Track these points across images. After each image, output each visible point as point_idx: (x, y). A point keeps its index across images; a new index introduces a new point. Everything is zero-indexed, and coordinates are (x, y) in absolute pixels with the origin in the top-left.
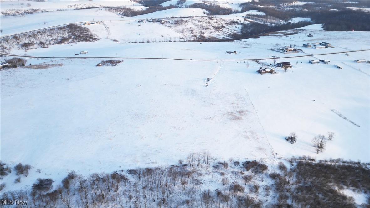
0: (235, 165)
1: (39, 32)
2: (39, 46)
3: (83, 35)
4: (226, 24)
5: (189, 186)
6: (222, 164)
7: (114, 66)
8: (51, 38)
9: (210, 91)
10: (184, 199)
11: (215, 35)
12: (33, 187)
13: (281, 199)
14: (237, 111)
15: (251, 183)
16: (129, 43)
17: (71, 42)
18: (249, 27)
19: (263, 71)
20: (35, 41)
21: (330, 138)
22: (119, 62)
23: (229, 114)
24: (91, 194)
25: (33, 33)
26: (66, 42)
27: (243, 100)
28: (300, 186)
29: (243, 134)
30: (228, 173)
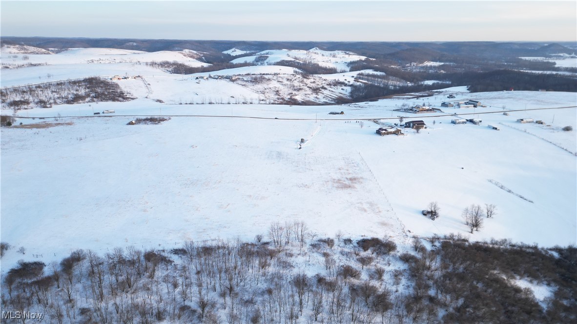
0: (345, 244)
1: (39, 87)
2: (36, 106)
3: (109, 92)
4: (327, 84)
5: (271, 270)
6: (324, 241)
7: (156, 124)
8: (56, 96)
9: (306, 154)
10: (264, 288)
11: (312, 97)
12: (11, 273)
13: (420, 290)
14: (347, 179)
15: (372, 267)
16: (181, 104)
17: (89, 102)
18: (362, 90)
19: (384, 131)
20: (31, 99)
21: (489, 213)
22: (163, 120)
23: (335, 181)
24: (108, 279)
25: (29, 88)
26: (81, 102)
27: (356, 165)
28: (447, 272)
29: (357, 205)
30: (335, 254)
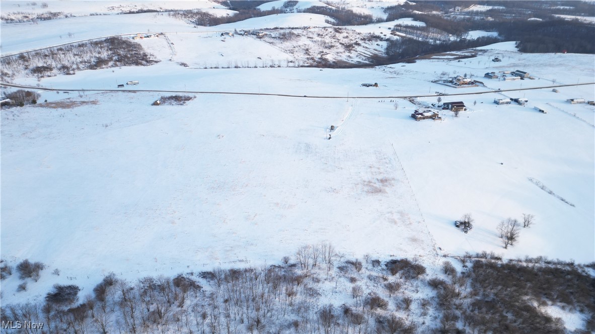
0: (374, 266)
1: (61, 49)
2: (59, 72)
3: (132, 55)
4: (361, 39)
5: (298, 299)
6: (352, 263)
7: (181, 105)
8: (79, 60)
9: (335, 146)
10: (291, 320)
11: (344, 57)
12: (47, 299)
13: (447, 321)
14: (378, 180)
15: (399, 295)
16: (206, 68)
17: (112, 66)
18: (399, 46)
19: (420, 116)
20: (54, 64)
21: (526, 223)
22: (188, 99)
23: (365, 183)
24: (140, 310)
25: (51, 51)
26: (104, 66)
27: (388, 162)
28: (477, 300)
29: (387, 215)
30: (363, 279)
